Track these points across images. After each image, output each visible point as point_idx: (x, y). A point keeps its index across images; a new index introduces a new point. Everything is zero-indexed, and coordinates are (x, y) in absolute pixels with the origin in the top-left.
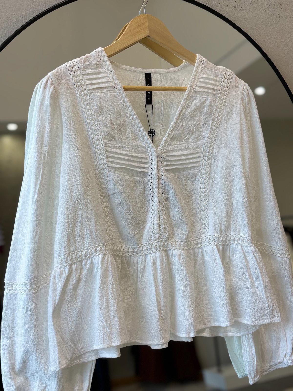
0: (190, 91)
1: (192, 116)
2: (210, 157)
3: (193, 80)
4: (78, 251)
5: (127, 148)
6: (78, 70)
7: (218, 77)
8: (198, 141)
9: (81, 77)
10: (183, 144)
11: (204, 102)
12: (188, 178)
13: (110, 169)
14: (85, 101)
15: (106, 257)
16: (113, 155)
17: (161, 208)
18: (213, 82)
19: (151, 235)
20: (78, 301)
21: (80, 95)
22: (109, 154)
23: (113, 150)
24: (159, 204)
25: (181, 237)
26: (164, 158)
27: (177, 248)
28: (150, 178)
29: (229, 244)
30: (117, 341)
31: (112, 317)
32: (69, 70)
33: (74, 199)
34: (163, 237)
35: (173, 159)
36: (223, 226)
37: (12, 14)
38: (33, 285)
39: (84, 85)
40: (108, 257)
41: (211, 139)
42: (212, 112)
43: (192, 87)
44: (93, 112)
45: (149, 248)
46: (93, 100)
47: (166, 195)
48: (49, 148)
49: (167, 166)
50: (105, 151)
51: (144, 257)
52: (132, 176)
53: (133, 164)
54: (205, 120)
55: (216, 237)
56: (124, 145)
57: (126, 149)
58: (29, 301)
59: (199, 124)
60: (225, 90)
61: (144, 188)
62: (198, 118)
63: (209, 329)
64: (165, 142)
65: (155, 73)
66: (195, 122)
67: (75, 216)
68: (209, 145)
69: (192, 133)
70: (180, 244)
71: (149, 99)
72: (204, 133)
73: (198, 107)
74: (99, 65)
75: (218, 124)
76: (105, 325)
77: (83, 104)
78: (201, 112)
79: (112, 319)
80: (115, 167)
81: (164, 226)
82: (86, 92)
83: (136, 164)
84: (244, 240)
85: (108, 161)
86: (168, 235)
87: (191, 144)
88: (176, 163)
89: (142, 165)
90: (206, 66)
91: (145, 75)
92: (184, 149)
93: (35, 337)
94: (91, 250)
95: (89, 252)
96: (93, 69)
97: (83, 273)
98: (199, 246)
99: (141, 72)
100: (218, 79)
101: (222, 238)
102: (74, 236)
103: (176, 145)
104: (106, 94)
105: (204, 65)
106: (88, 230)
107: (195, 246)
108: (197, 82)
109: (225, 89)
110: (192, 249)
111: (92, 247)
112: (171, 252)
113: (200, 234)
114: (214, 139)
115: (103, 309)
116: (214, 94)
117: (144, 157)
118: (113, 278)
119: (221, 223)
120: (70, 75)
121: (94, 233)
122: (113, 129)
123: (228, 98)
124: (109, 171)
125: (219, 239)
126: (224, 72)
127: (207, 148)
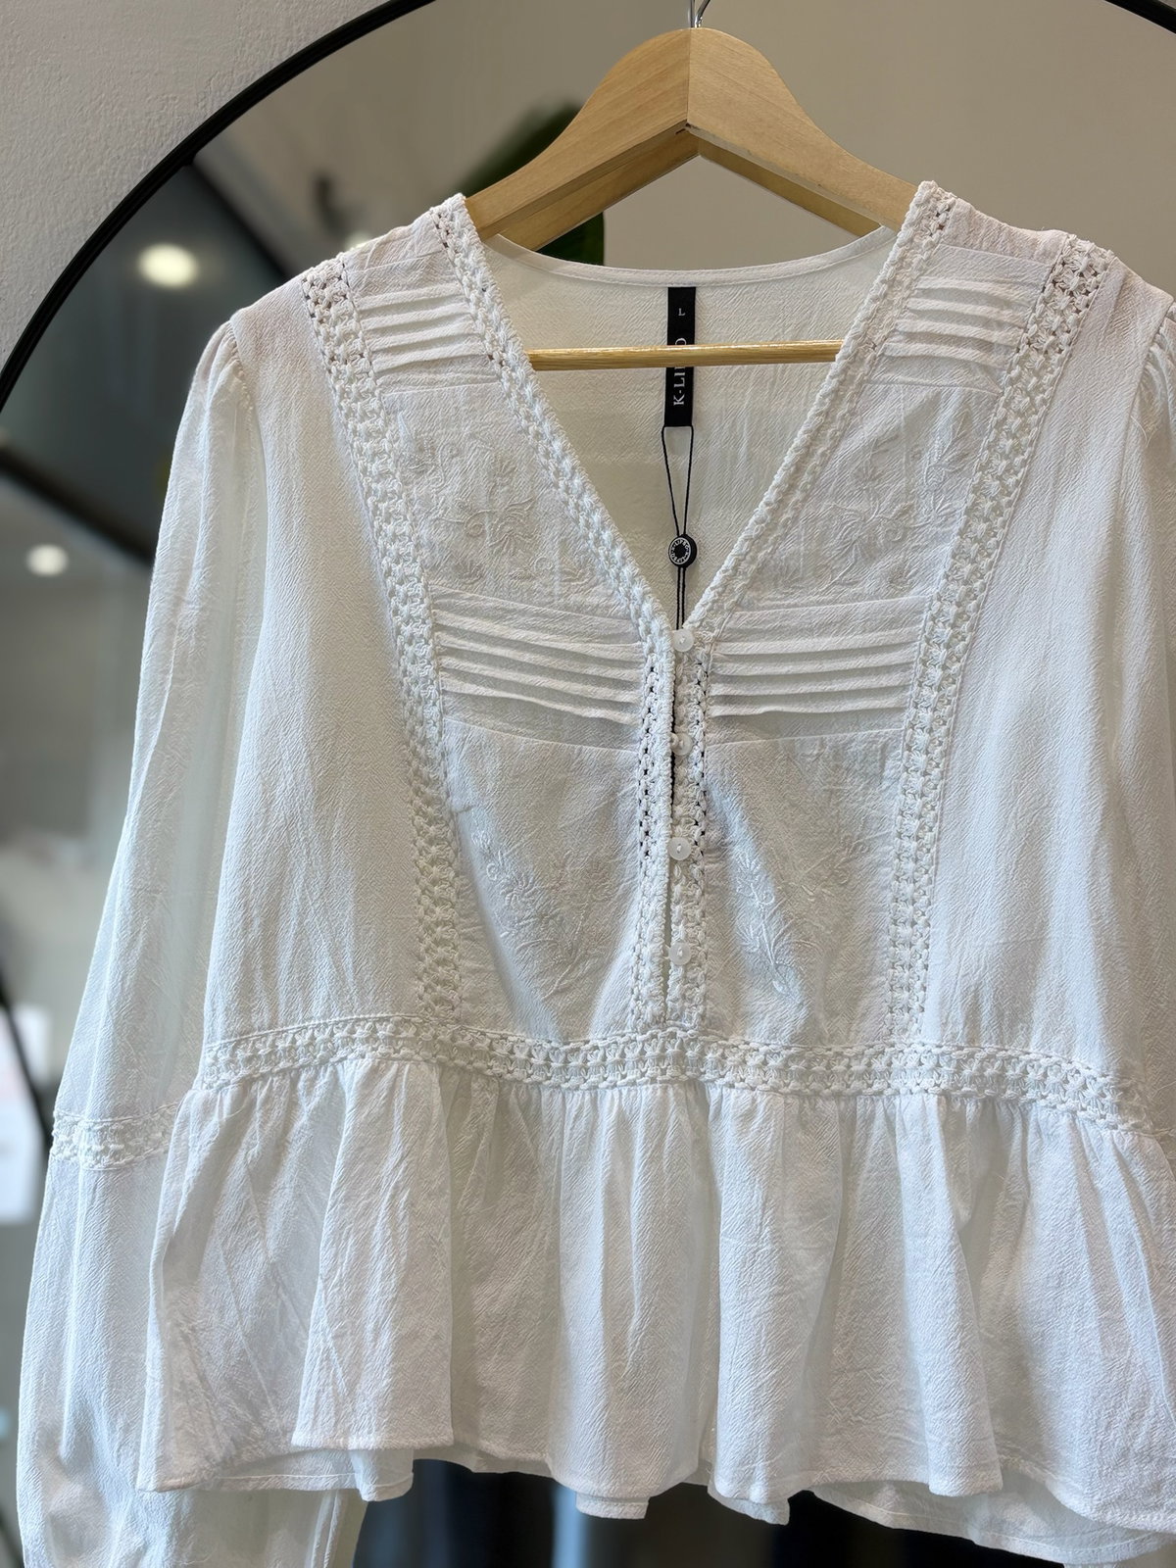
0: (855, 359)
1: (868, 477)
2: (956, 666)
3: (874, 306)
4: (283, 1032)
5: (537, 615)
6: (345, 296)
7: (1016, 283)
8: (902, 593)
9: (352, 324)
10: (819, 603)
11: (932, 406)
12: (845, 764)
13: (450, 701)
14: (362, 420)
15: (388, 1068)
16: (466, 643)
17: (677, 889)
18: (981, 310)
19: (627, 1006)
20: (271, 1233)
21: (342, 398)
22: (448, 640)
23: (469, 623)
24: (671, 871)
25: (774, 1032)
26: (713, 667)
27: (743, 1080)
28: (641, 751)
29: (1017, 1100)
30: (369, 1433)
31: (370, 1326)
32: (308, 297)
33: (279, 814)
34: (678, 1023)
35: (758, 670)
36: (986, 1008)
37: (165, 96)
38: (109, 1139)
39: (362, 356)
40: (399, 1070)
41: (966, 583)
42: (977, 451)
43: (864, 340)
44: (390, 466)
45: (610, 1058)
46: (395, 412)
47: (713, 834)
48: (202, 610)
49: (727, 700)
50: (431, 625)
51: (587, 1097)
52: (558, 738)
53: (560, 685)
54: (937, 491)
55: (943, 1054)
56: (521, 602)
57: (530, 621)
58: (94, 1198)
59: (904, 512)
60: (1052, 345)
61: (613, 794)
62: (902, 484)
63: (897, 1492)
64: (720, 594)
65: (715, 285)
66: (885, 504)
67: (278, 885)
68: (953, 609)
69: (870, 553)
70: (765, 1063)
71: (679, 402)
72: (929, 554)
73: (898, 428)
74: (432, 268)
75: (1008, 511)
76: (334, 1356)
77: (355, 431)
78: (917, 456)
79: (369, 1336)
80: (470, 695)
81: (686, 971)
82: (369, 384)
83: (576, 688)
84: (1085, 1087)
85: (444, 669)
86: (702, 1017)
87: (863, 606)
88: (773, 692)
89: (604, 692)
90: (955, 238)
91: (665, 299)
92: (823, 628)
93: (107, 1343)
94: (332, 1034)
95: (325, 1042)
96: (409, 287)
97: (298, 1125)
98: (876, 1087)
99: (652, 286)
100: (1015, 295)
101: (975, 1065)
102: (269, 969)
103: (778, 607)
104: (452, 387)
105: (946, 231)
106: (324, 948)
107: (856, 1084)
108: (896, 313)
109: (1052, 338)
110: (837, 1096)
111: (337, 1019)
112: (714, 1095)
113: (884, 1030)
114: (977, 584)
115: (335, 1286)
116: (985, 368)
117: (616, 656)
118: (403, 1166)
119: (973, 989)
120: (313, 316)
121: (350, 966)
122: (476, 535)
123: (1064, 383)
124: (444, 712)
125: (959, 1069)
126: (1058, 259)
127: (940, 624)
